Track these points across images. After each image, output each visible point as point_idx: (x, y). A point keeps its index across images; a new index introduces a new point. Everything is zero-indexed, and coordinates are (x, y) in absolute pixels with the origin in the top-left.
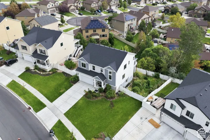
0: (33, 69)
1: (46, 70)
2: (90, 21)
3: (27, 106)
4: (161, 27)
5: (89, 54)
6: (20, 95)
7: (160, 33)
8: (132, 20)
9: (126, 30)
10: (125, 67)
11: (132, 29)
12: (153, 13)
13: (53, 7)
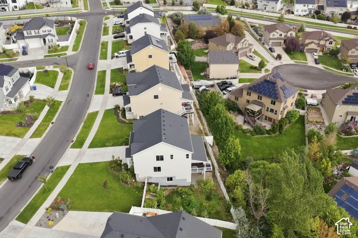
0: (121, 109)
2: (263, 81)
10: (160, 158)
13: (281, 39)
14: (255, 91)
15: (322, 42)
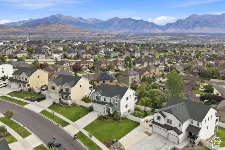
0: (58, 103)
1: (68, 104)
2: (101, 74)
3: (56, 124)
4: (161, 81)
5: (101, 90)
6: (50, 118)
7: (160, 86)
8: (135, 75)
9: (130, 83)
10: (127, 99)
11: (136, 82)
12: (153, 71)
13: (68, 67)
14: (101, 80)
15: (87, 64)
